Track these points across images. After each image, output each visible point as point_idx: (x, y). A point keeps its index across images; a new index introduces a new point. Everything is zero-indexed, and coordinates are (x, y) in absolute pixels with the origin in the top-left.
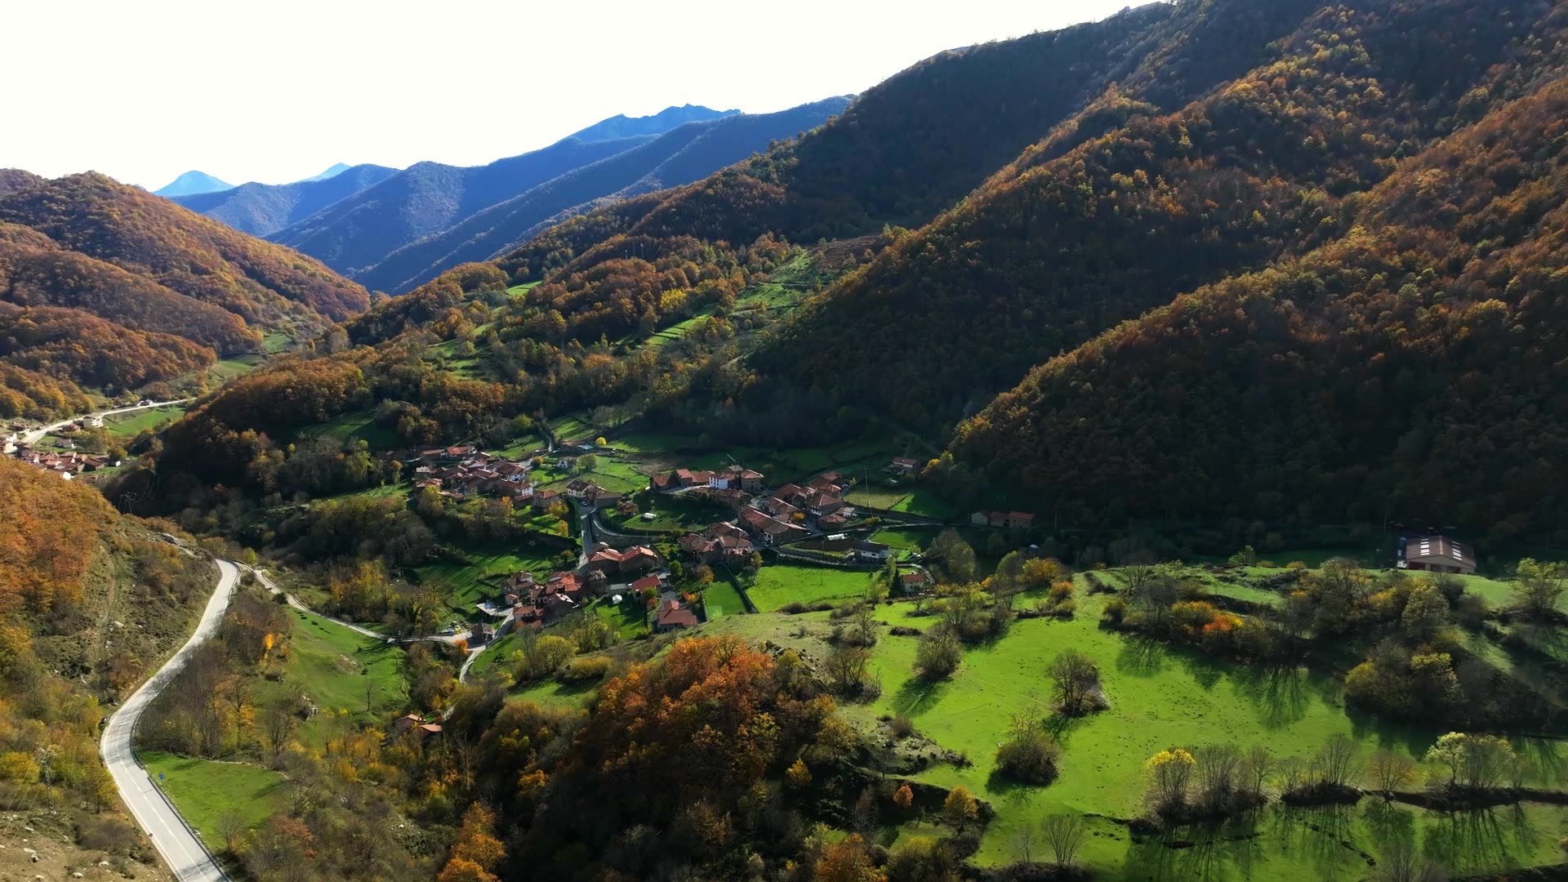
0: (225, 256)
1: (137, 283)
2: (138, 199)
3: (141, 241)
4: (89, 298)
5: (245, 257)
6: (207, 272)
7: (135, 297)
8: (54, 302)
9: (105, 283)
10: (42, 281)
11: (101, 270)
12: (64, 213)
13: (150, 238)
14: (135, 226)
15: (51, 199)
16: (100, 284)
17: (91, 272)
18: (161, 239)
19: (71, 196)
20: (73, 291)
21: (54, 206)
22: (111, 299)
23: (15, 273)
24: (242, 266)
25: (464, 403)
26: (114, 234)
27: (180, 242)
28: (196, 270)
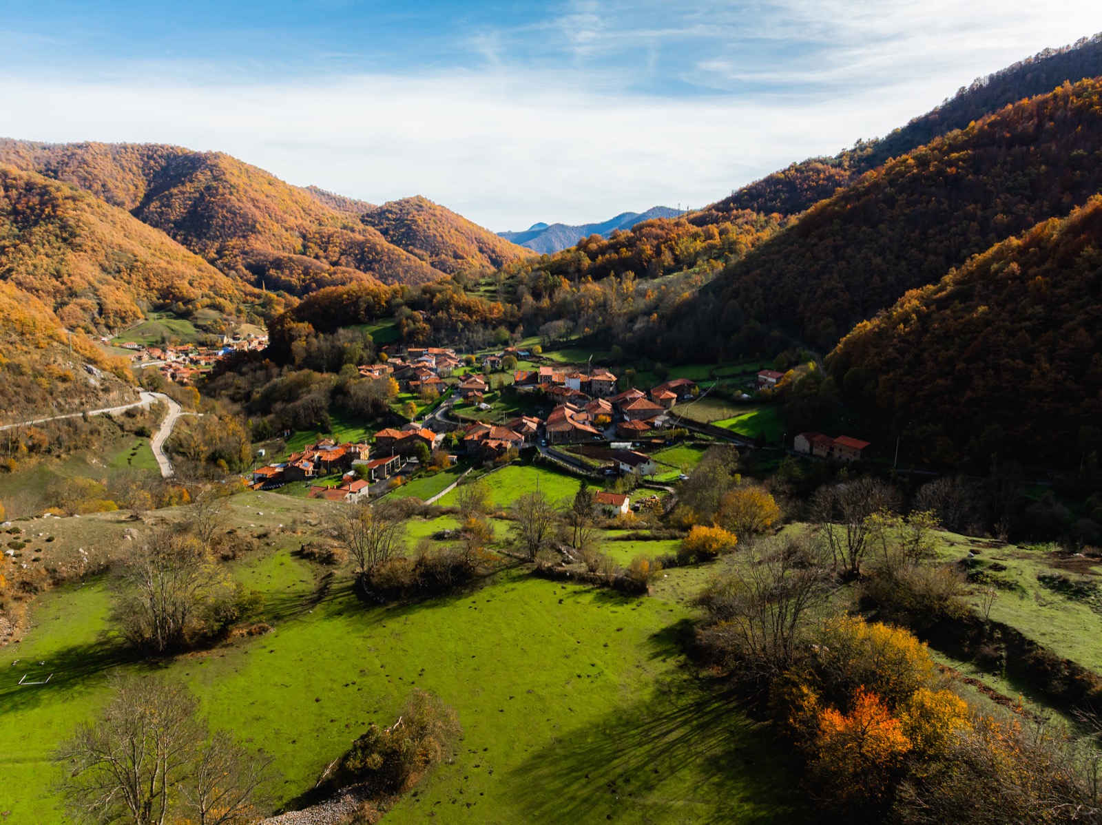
0: (481, 250)
1: (408, 259)
2: (438, 212)
3: (429, 236)
4: (376, 266)
5: (493, 251)
6: (462, 258)
7: (403, 268)
8: (358, 268)
9: (389, 257)
10: (356, 255)
11: (389, 250)
12: (394, 220)
13: (435, 235)
14: (428, 228)
15: (391, 212)
16: (385, 258)
17: (383, 250)
18: (441, 236)
19: (401, 210)
20: (371, 262)
21: (390, 216)
22: (389, 268)
23: (345, 250)
24: (490, 257)
25: (461, 313)
26: (415, 232)
27: (454, 240)
28: (456, 256)
